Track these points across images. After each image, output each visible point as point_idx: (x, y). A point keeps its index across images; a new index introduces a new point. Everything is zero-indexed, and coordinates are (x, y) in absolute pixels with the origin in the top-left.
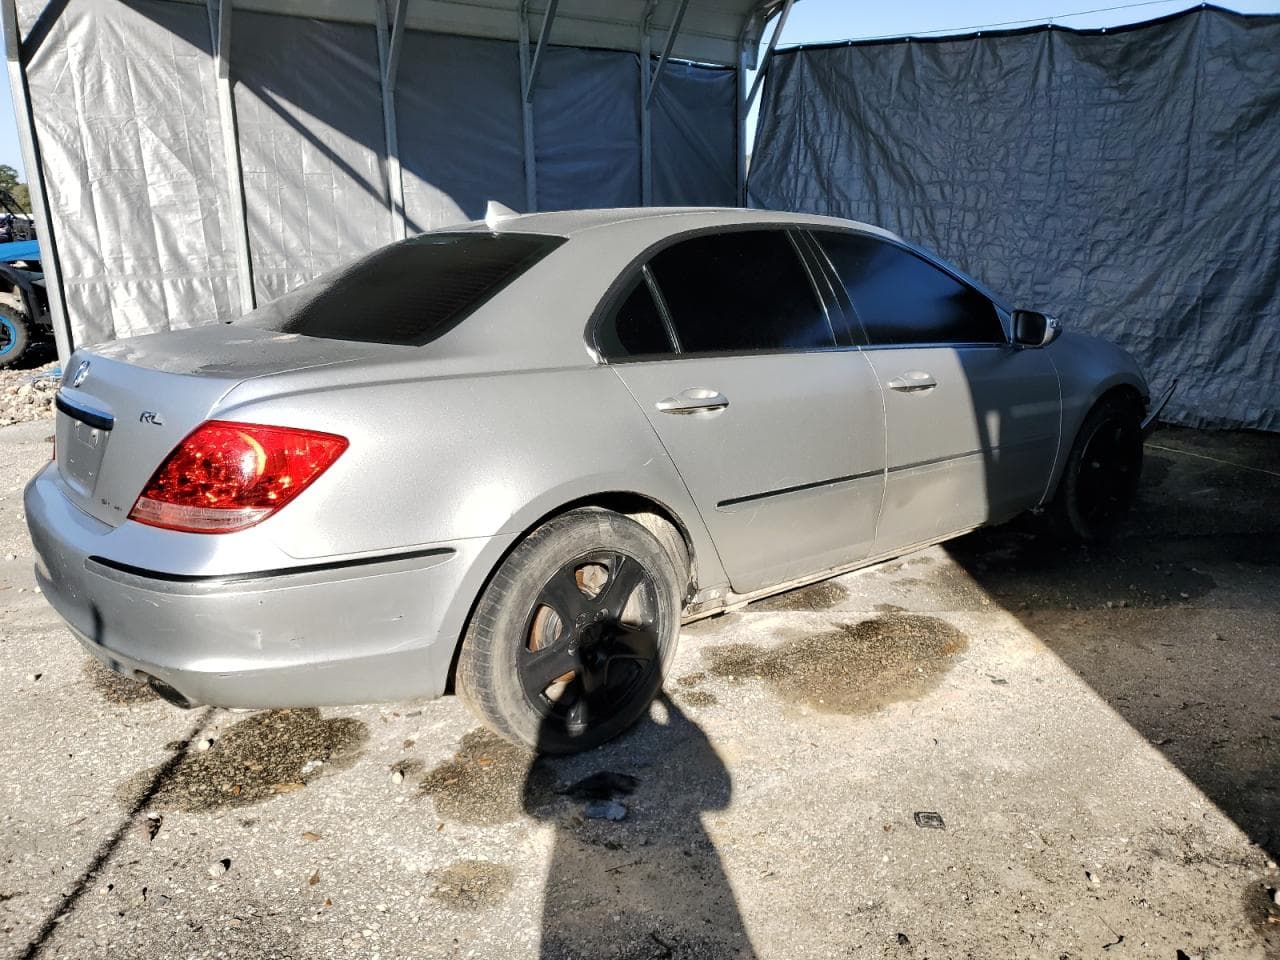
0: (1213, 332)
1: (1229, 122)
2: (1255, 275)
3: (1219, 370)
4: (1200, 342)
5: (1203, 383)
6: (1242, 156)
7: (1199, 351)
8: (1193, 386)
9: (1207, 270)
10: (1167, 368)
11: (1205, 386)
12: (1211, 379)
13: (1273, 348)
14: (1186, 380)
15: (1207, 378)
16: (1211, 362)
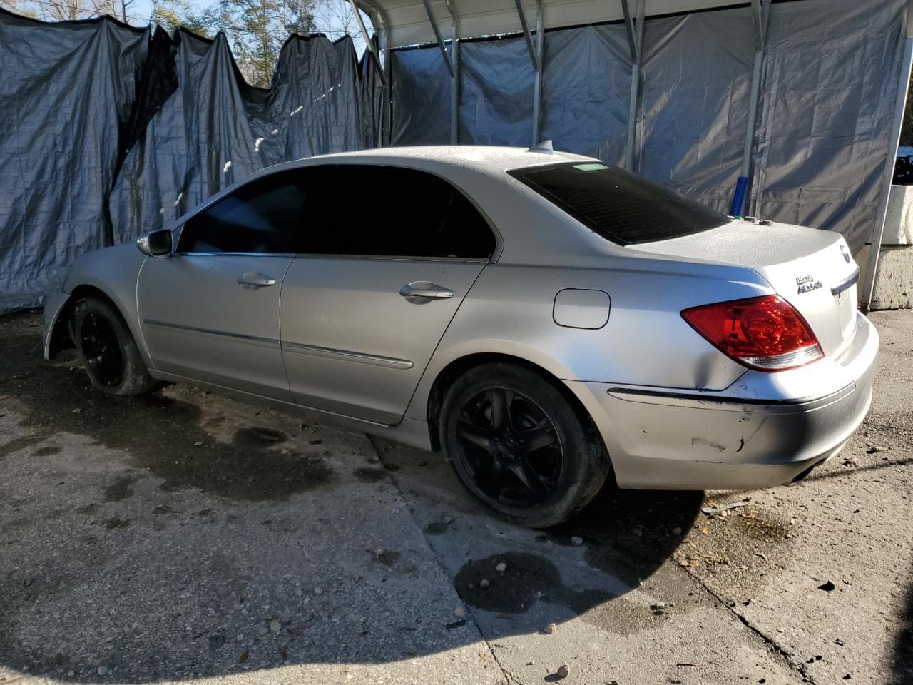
0: (35, 238)
1: (15, 89)
2: (55, 197)
3: (42, 264)
4: (26, 247)
5: (34, 276)
6: (21, 114)
7: (27, 254)
8: (29, 279)
9: (26, 195)
10: (5, 270)
11: (36, 277)
12: (38, 272)
13: (72, 244)
14: (23, 276)
15: (36, 271)
16: (37, 260)
